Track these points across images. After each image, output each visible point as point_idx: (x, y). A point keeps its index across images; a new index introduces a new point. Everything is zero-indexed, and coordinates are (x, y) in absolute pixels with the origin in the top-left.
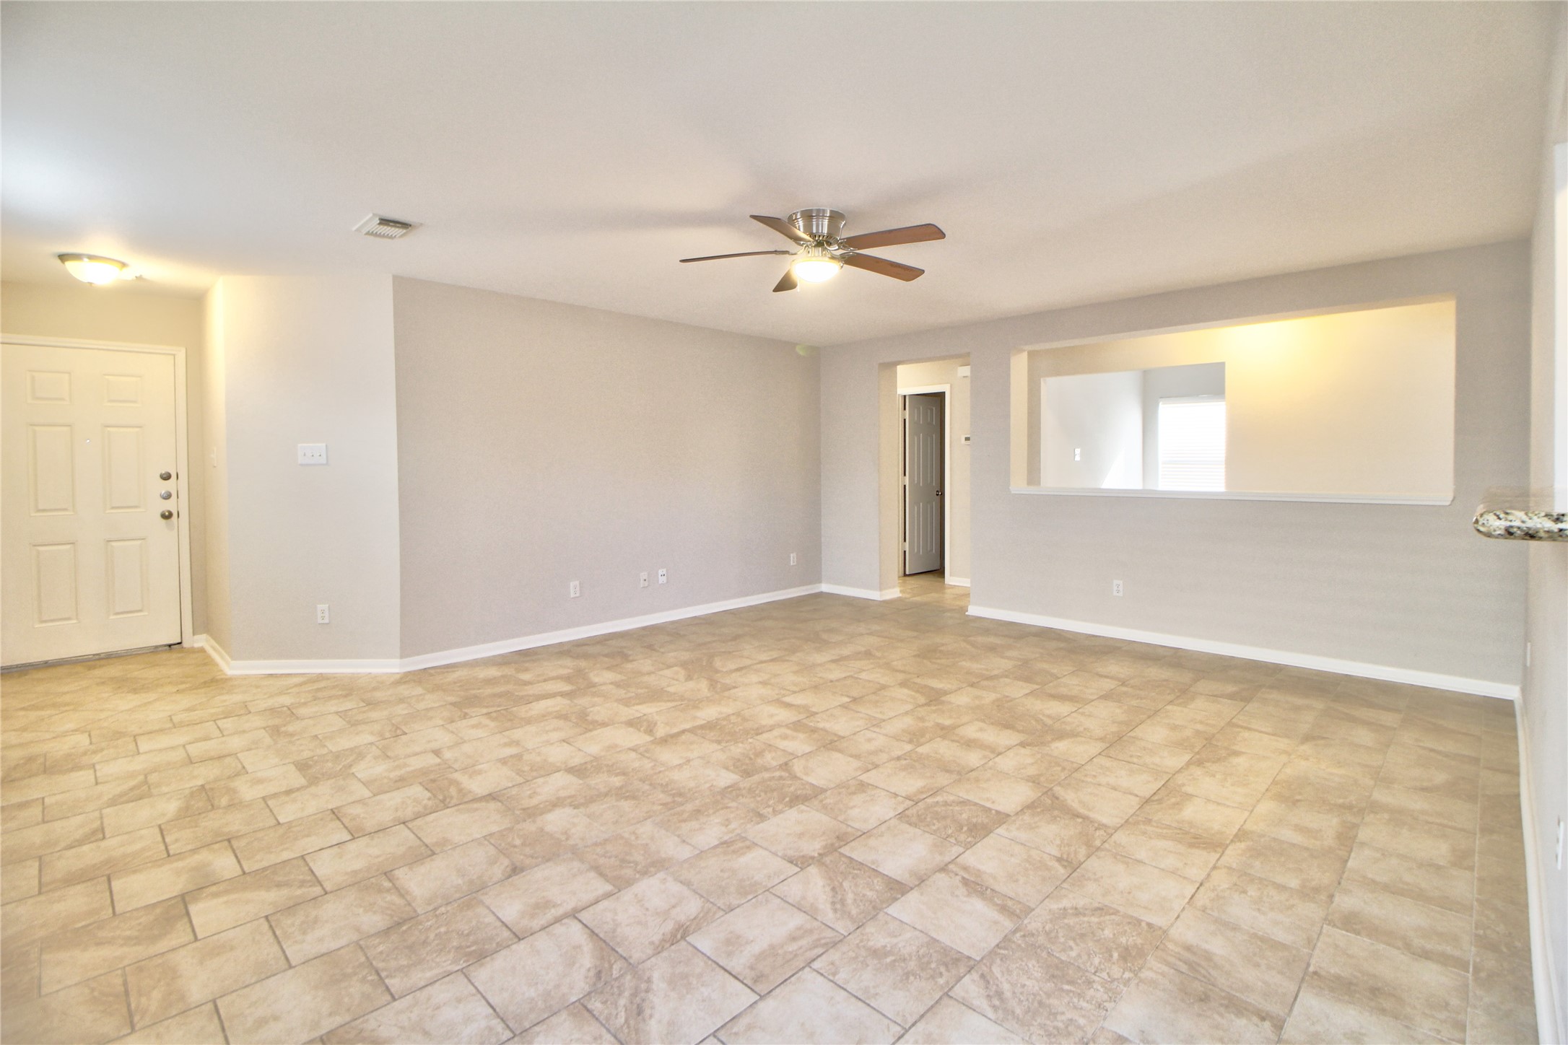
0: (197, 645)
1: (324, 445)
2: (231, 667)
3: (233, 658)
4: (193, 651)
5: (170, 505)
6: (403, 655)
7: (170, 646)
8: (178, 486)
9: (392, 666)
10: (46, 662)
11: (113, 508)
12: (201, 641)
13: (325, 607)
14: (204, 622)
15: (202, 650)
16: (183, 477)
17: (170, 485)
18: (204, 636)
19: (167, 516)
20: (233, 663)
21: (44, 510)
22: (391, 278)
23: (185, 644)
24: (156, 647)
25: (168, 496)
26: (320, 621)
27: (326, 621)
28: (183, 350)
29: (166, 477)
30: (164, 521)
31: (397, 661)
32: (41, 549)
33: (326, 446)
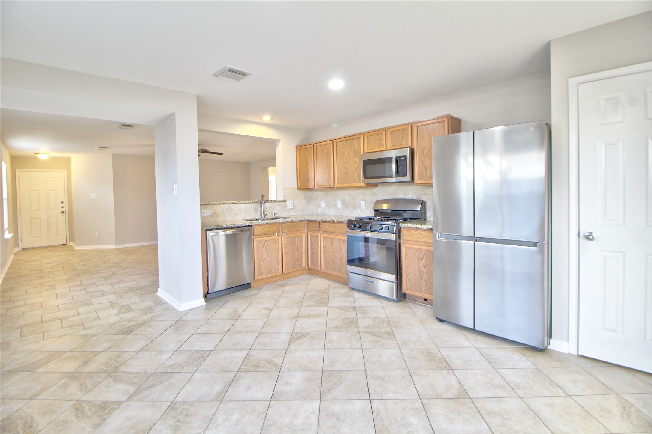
0: (70, 245)
1: (96, 194)
2: (77, 248)
3: (77, 245)
4: (69, 246)
5: (63, 210)
6: (116, 244)
7: (64, 245)
8: (66, 205)
9: (113, 247)
10: (33, 248)
11: (49, 210)
12: (72, 244)
13: (98, 233)
14: (72, 239)
15: (72, 246)
16: (67, 202)
17: (63, 205)
18: (72, 243)
19: (63, 212)
20: (77, 246)
21: (33, 211)
22: (111, 155)
23: (68, 244)
24: (60, 245)
25: (63, 207)
26: (96, 236)
27: (98, 236)
28: (66, 171)
29: (62, 202)
30: (62, 213)
31: (115, 246)
32: (32, 220)
33: (97, 195)
